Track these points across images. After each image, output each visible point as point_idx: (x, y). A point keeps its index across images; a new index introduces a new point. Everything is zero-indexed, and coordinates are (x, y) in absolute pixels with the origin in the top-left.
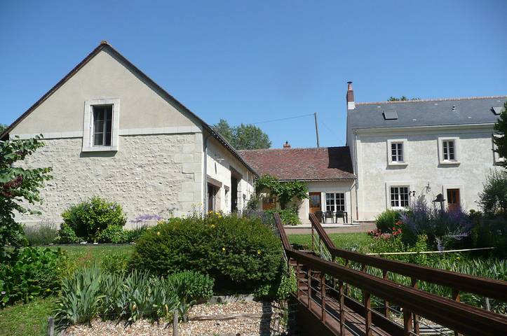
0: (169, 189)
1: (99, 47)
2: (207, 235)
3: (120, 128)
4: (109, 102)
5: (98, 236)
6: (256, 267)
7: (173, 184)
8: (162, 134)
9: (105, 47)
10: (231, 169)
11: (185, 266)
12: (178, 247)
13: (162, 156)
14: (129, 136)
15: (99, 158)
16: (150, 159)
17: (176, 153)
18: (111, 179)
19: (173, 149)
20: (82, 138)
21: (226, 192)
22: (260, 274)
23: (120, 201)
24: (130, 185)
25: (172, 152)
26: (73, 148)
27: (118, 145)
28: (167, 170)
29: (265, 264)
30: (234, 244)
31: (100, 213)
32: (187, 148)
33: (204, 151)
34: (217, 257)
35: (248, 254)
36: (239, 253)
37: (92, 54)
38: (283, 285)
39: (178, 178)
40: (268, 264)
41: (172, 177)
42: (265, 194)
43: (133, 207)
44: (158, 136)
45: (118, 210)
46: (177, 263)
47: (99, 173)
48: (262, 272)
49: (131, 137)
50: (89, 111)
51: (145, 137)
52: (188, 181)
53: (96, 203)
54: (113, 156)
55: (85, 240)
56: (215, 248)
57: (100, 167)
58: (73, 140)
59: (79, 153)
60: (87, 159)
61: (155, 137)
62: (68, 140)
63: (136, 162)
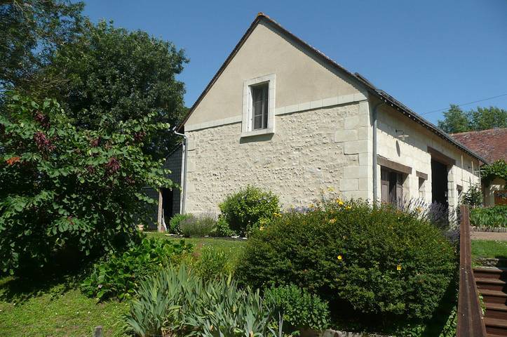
0: (329, 175)
1: (256, 20)
2: (324, 235)
3: (276, 107)
4: (265, 79)
5: (249, 230)
6: (395, 293)
7: (334, 170)
8: (320, 108)
9: (261, 19)
10: (430, 150)
11: (291, 278)
12: (284, 250)
13: (321, 134)
14: (286, 114)
15: (257, 143)
16: (307, 140)
17: (337, 129)
18: (268, 165)
19: (333, 125)
20: (241, 122)
21: (421, 181)
22: (402, 305)
23: (276, 191)
24: (288, 172)
25: (332, 129)
26: (233, 134)
27: (274, 127)
28: (326, 151)
29: (412, 290)
30: (360, 250)
31: (251, 204)
32: (350, 122)
33: (372, 124)
34: (332, 269)
35: (383, 268)
36: (368, 265)
37: (249, 30)
38: (449, 330)
39: (339, 161)
40: (417, 289)
41: (333, 160)
42: (498, 187)
43: (290, 198)
44: (316, 111)
45: (274, 200)
46: (281, 272)
47: (257, 160)
48: (407, 301)
49: (288, 116)
50: (248, 91)
51: (301, 114)
52: (351, 164)
53: (249, 193)
54: (270, 139)
55: (238, 234)
56: (331, 256)
57: (258, 153)
58: (234, 126)
59: (239, 139)
60: (246, 145)
61: (313, 112)
62: (230, 126)
63: (293, 145)
